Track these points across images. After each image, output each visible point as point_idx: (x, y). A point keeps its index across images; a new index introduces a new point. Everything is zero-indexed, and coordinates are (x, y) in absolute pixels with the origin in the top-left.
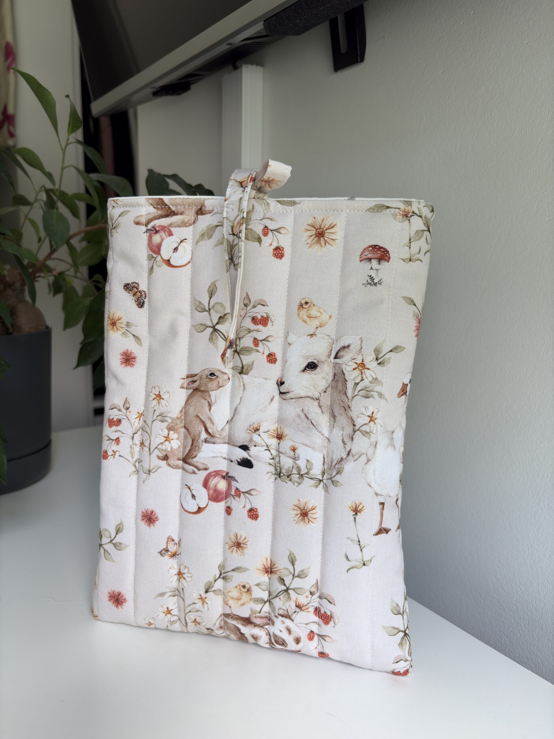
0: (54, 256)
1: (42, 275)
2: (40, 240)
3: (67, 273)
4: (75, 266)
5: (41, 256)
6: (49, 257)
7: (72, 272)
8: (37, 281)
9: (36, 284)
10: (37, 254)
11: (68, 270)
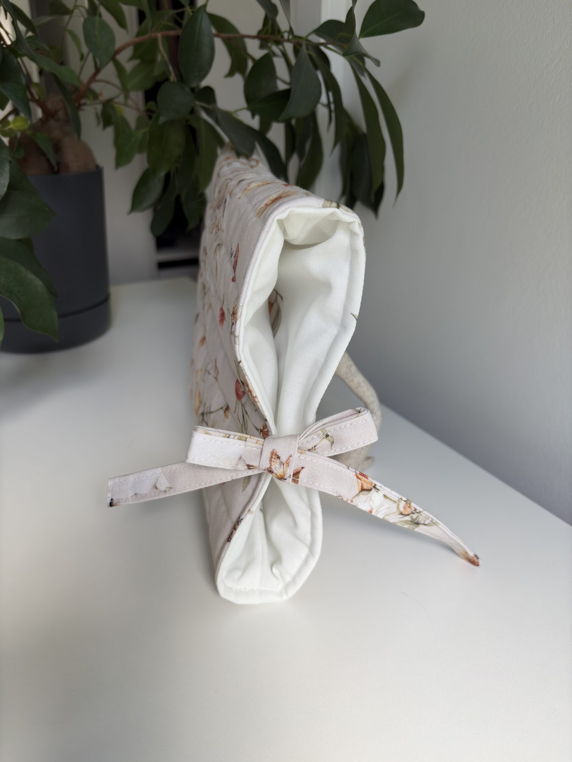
0: (100, 76)
1: (88, 102)
2: (82, 57)
3: (116, 100)
4: (125, 90)
5: (85, 77)
6: (93, 78)
7: (121, 99)
8: (82, 110)
9: (81, 114)
10: (80, 74)
11: (118, 96)
